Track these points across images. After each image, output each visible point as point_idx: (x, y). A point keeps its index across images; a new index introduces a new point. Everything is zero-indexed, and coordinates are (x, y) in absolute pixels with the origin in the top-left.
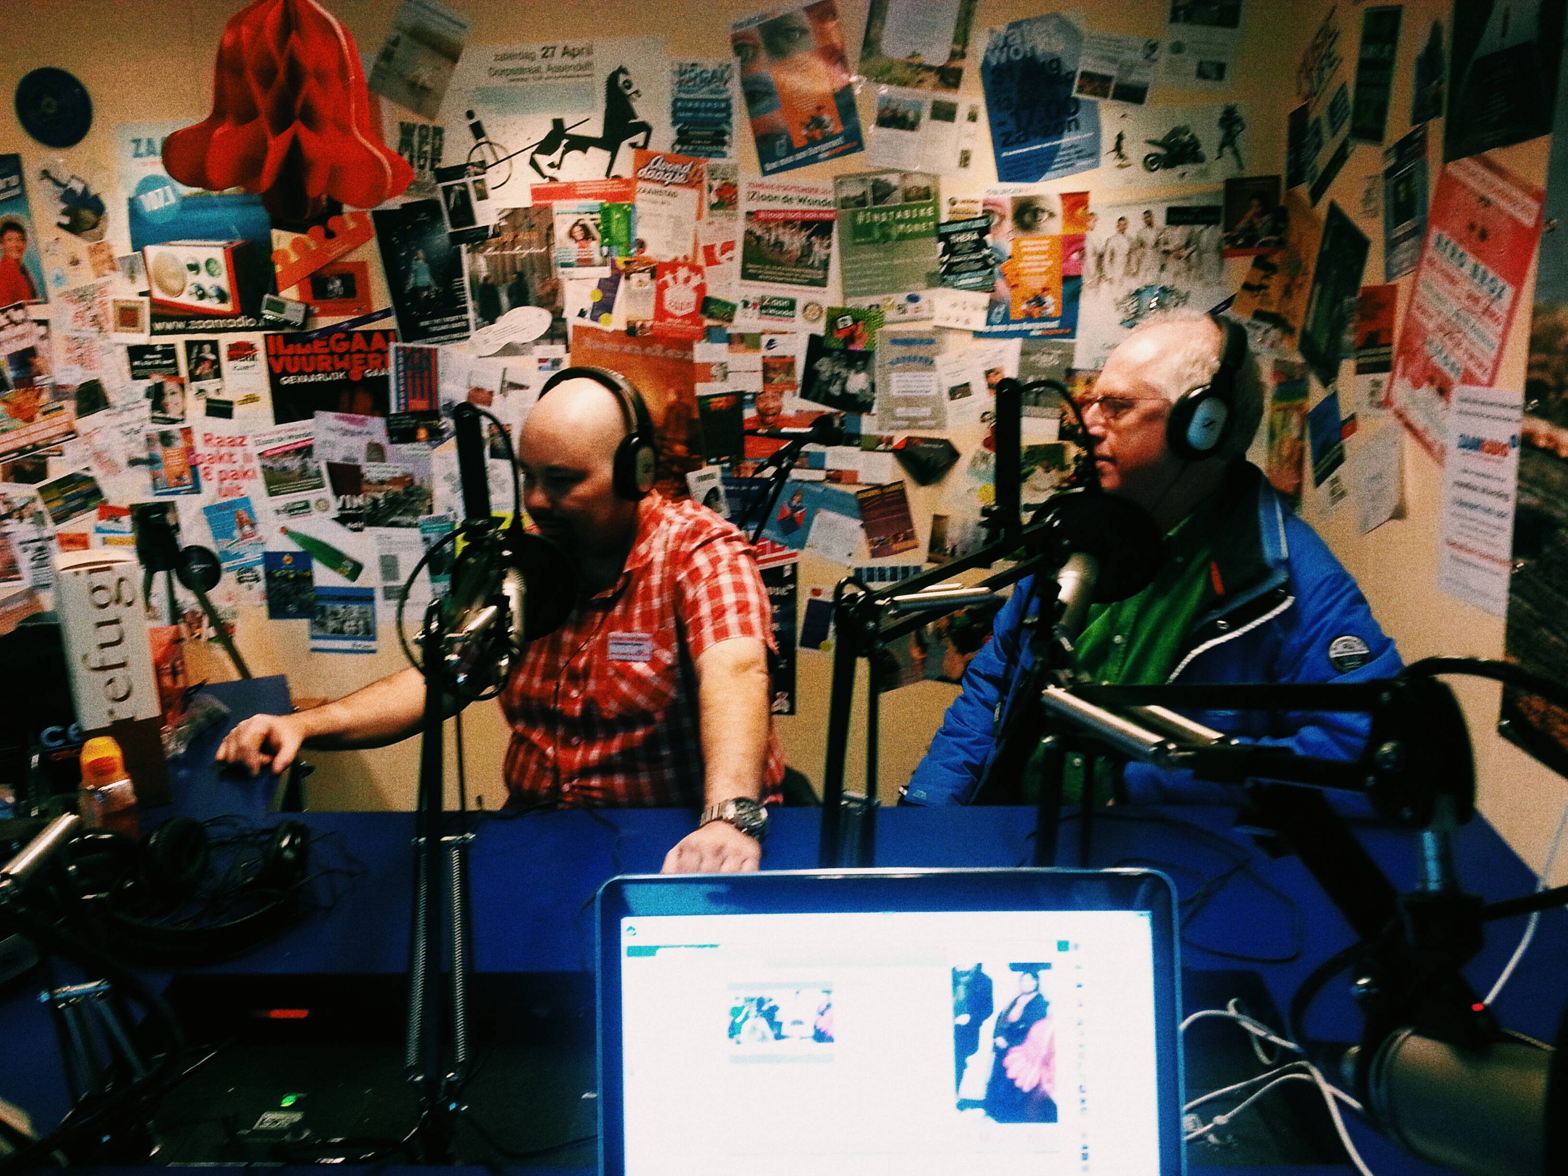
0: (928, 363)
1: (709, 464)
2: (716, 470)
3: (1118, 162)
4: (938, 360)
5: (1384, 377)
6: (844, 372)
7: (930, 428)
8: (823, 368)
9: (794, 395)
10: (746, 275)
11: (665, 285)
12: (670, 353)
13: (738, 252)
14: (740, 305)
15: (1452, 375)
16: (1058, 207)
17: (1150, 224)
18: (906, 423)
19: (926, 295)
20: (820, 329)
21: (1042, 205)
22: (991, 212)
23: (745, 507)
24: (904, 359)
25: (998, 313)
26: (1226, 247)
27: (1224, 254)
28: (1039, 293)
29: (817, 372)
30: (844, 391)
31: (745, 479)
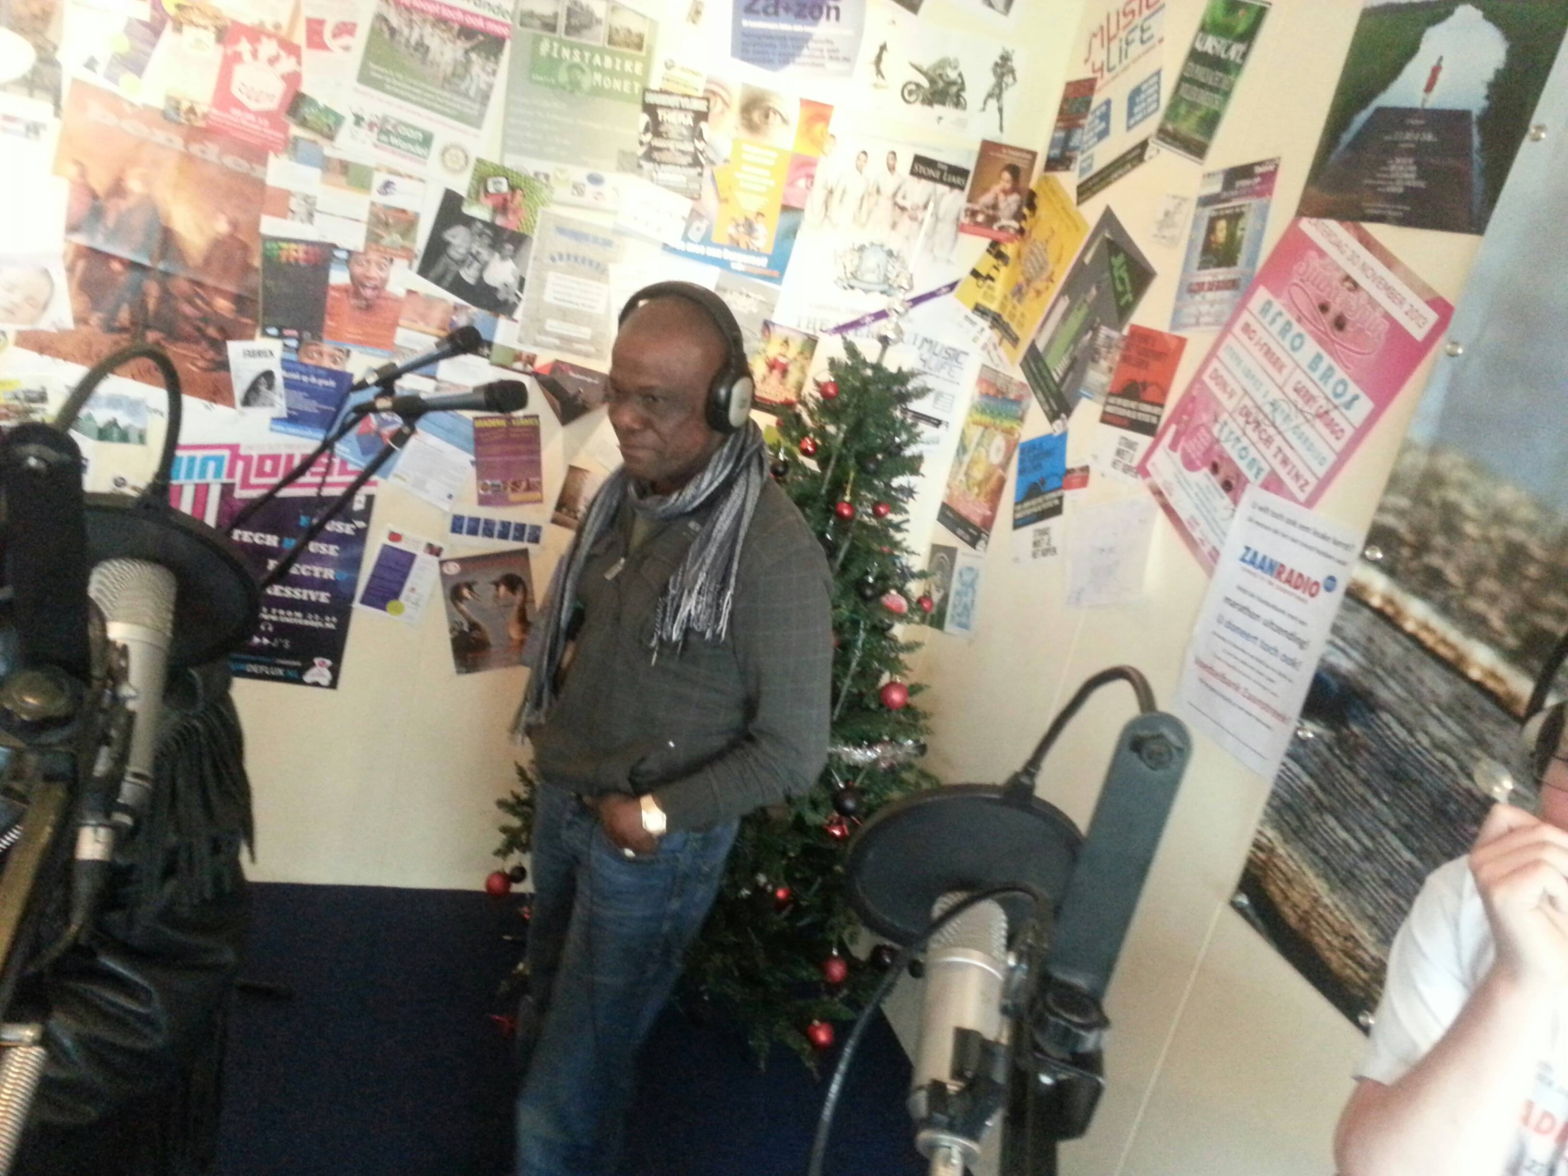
0: (599, 270)
1: (265, 334)
2: (276, 346)
3: (875, 78)
4: (612, 268)
5: (1144, 441)
6: (485, 254)
7: (587, 355)
8: (454, 241)
9: (410, 267)
10: (365, 78)
11: (237, 58)
12: (230, 161)
13: (359, 41)
14: (350, 120)
15: (1249, 474)
16: (794, 113)
17: (892, 169)
18: (557, 342)
19: (613, 179)
20: (462, 185)
21: (775, 103)
22: (714, 93)
23: (311, 406)
24: (569, 256)
25: (698, 229)
26: (965, 220)
27: (961, 228)
28: (751, 217)
29: (447, 244)
30: (480, 279)
31: (317, 367)
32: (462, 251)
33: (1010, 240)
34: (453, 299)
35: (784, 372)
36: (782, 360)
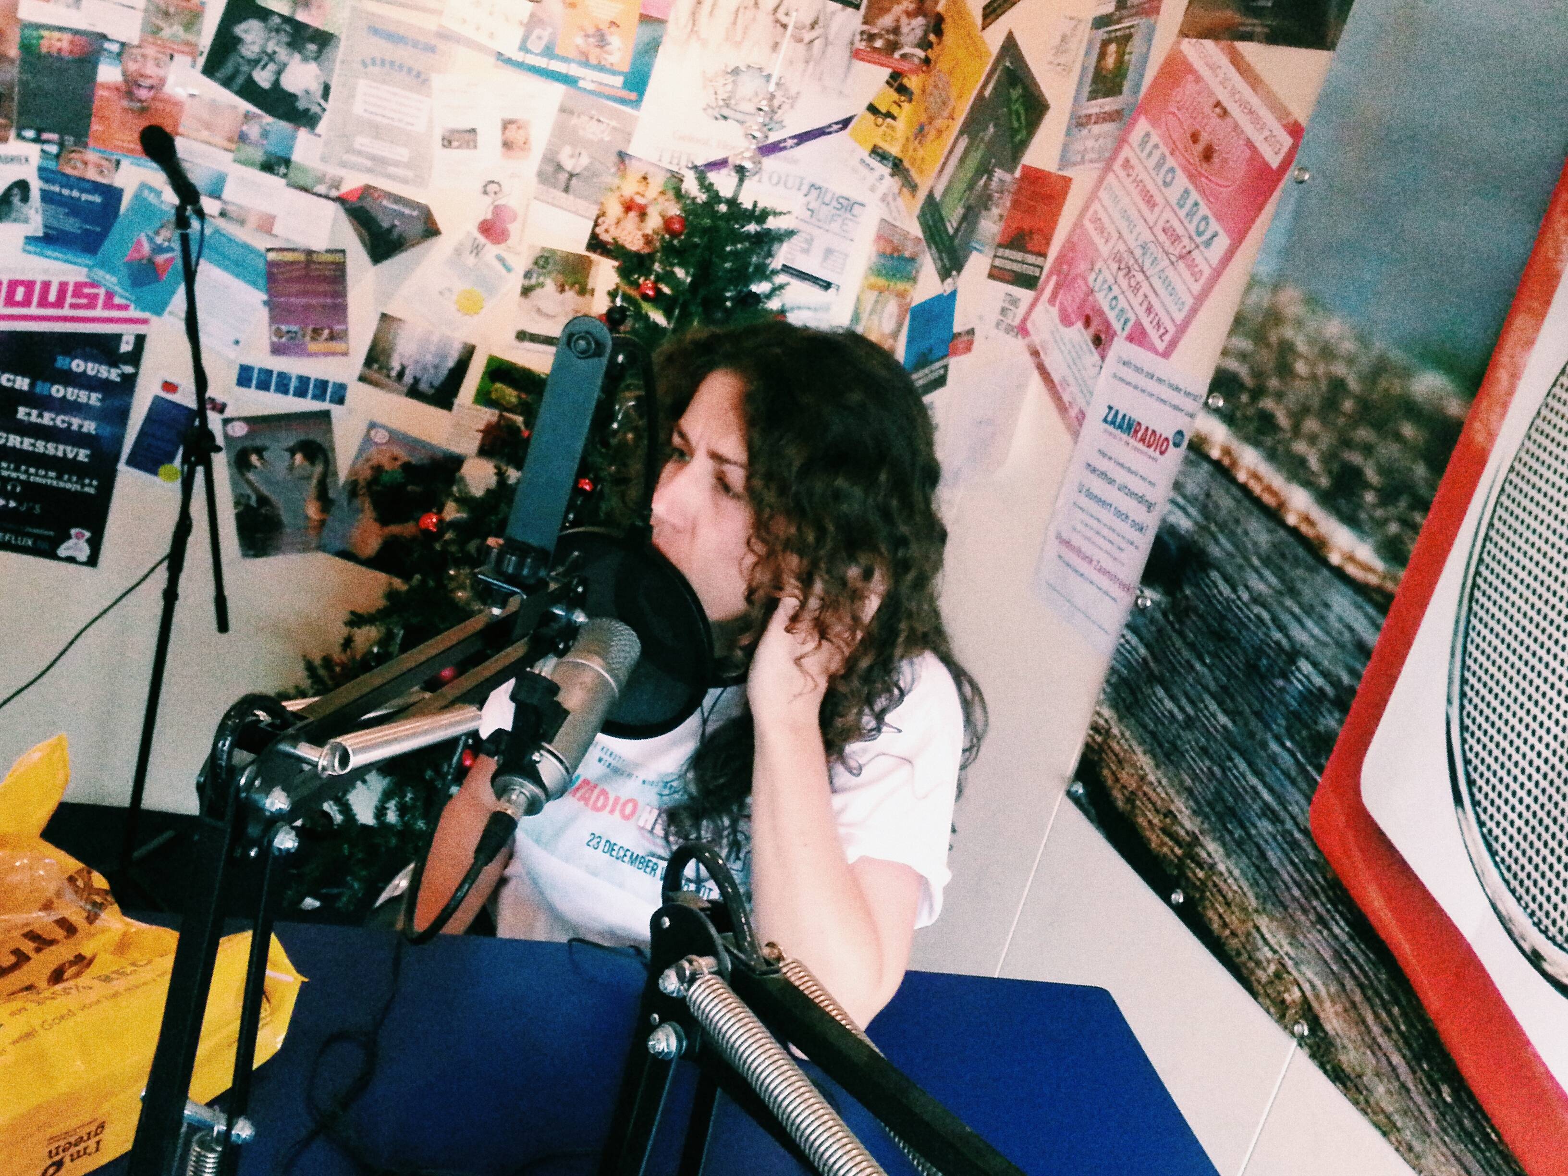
0: (420, 80)
1: (20, 136)
2: (33, 151)
4: (436, 80)
5: (1024, 295)
6: (282, 53)
7: (405, 181)
8: (248, 38)
9: (193, 66)
15: (1117, 326)
18: (369, 163)
23: (72, 225)
24: (383, 62)
25: (540, 38)
26: (862, 45)
27: (856, 54)
28: (604, 26)
29: (238, 40)
30: (276, 83)
31: (82, 179)
32: (256, 49)
33: (915, 72)
34: (245, 106)
35: (643, 214)
36: (640, 200)
